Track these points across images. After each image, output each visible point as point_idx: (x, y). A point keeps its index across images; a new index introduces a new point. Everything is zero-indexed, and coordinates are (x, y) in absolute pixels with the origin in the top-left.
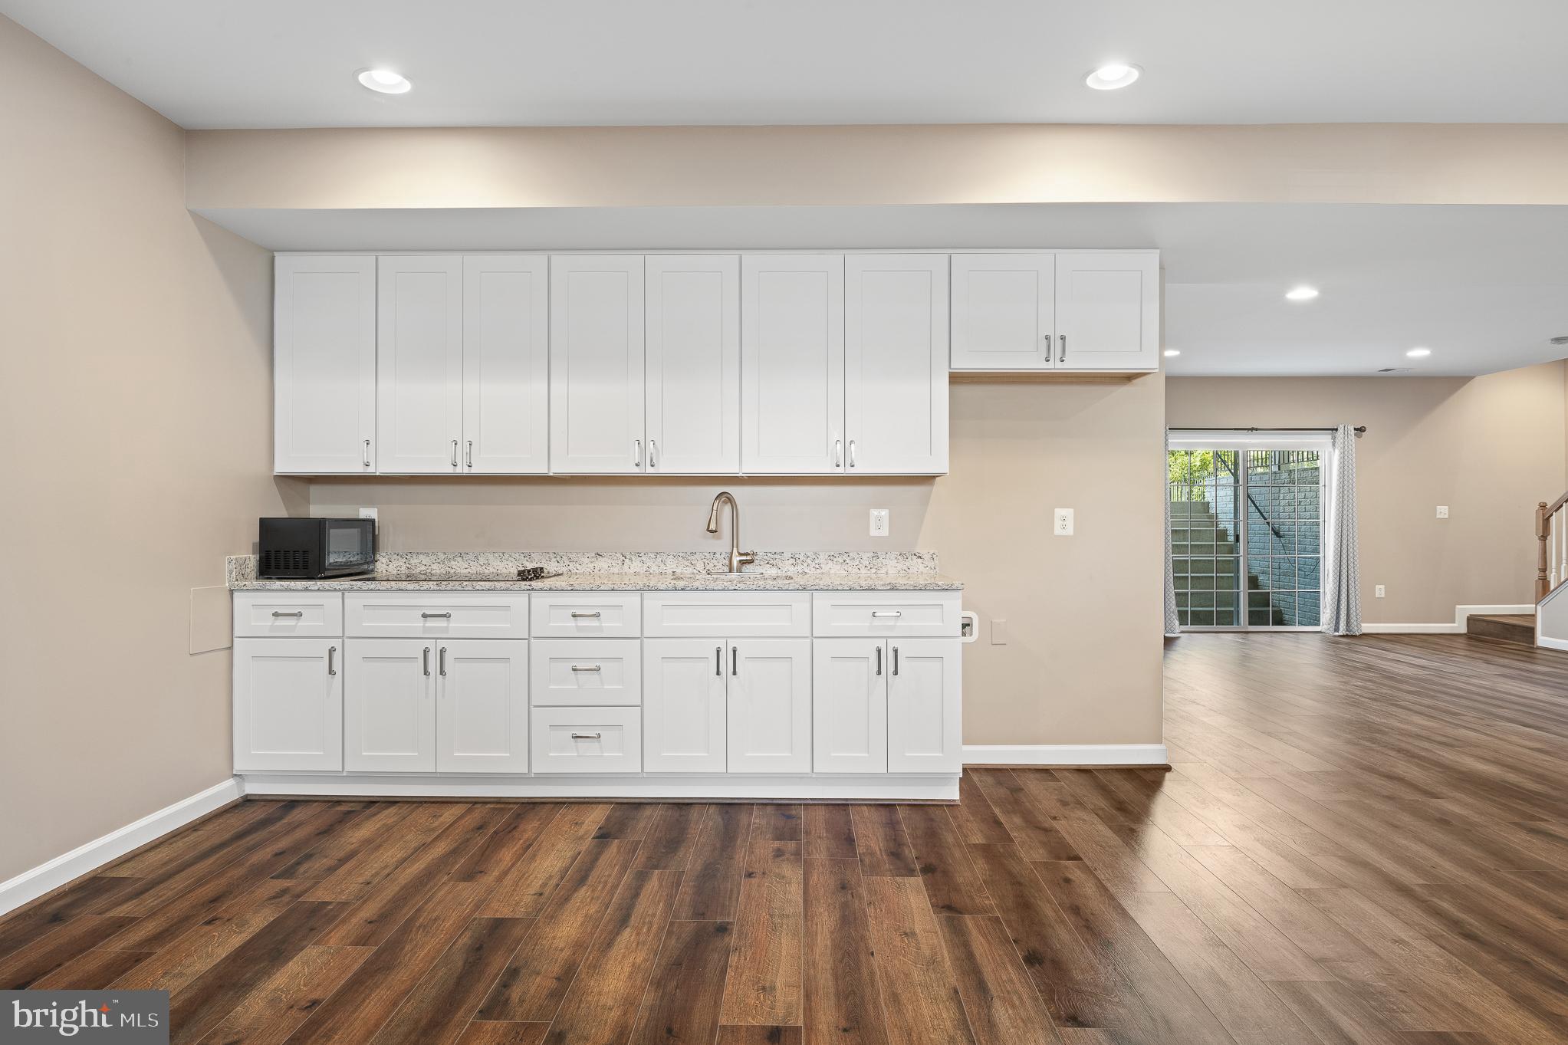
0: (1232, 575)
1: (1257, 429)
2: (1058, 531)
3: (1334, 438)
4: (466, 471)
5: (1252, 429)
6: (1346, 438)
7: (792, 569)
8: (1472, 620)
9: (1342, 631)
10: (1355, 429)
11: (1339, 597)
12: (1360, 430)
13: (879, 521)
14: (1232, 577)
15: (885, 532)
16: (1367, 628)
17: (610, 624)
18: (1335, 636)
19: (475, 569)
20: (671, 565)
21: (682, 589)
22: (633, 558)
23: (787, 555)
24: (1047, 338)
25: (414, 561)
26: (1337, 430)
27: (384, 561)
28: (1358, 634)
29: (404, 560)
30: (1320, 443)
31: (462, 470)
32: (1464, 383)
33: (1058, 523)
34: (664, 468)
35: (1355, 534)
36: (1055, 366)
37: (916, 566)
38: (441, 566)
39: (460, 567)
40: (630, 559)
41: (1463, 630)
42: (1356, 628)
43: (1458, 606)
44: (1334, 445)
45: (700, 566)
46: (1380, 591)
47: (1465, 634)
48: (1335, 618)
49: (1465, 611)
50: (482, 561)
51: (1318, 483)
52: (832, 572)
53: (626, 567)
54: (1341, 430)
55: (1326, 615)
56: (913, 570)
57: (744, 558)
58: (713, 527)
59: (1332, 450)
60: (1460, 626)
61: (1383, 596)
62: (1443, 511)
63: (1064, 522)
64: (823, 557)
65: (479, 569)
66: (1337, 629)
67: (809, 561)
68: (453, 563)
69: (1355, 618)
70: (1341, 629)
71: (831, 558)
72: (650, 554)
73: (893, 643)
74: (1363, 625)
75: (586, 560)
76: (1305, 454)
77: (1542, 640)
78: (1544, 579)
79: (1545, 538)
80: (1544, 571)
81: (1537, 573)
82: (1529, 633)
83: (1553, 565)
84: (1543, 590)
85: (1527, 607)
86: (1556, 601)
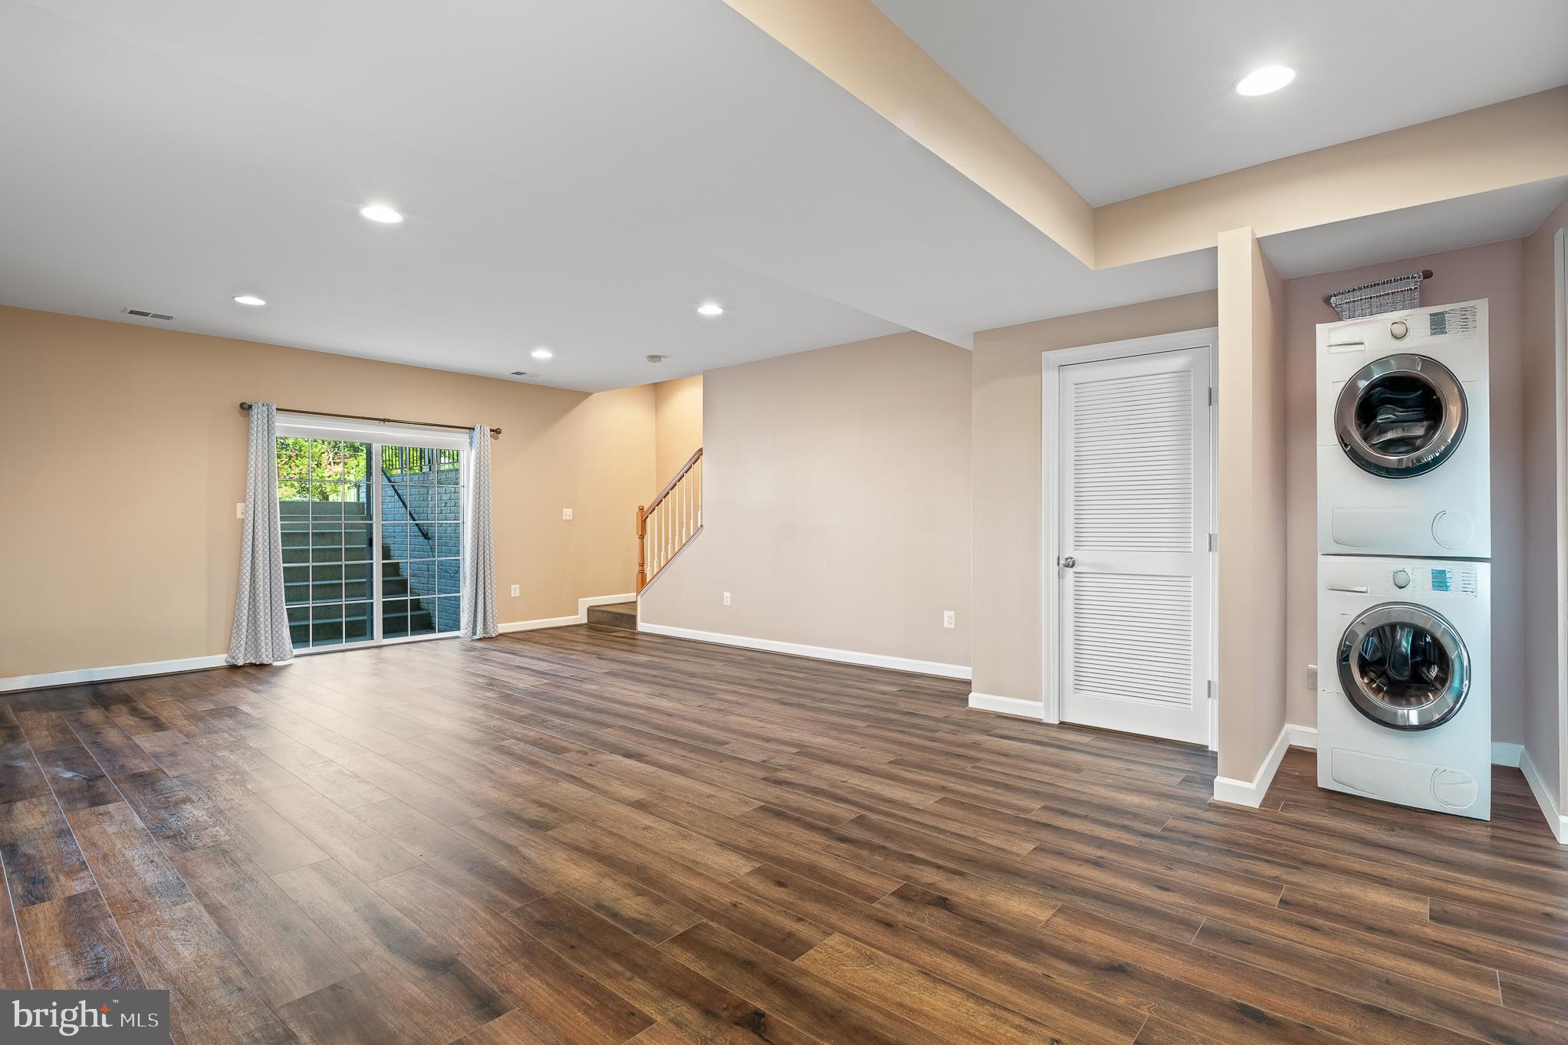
0: (365, 580)
1: (389, 421)
3: (471, 438)
5: (384, 420)
6: (482, 438)
8: (591, 610)
9: (479, 634)
10: (491, 430)
11: (476, 600)
12: (496, 432)
14: (364, 583)
16: (504, 628)
18: (473, 640)
26: (473, 429)
28: (494, 635)
30: (457, 440)
35: (491, 535)
41: (585, 620)
42: (492, 630)
43: (580, 600)
44: (471, 445)
46: (515, 590)
47: (586, 624)
48: (472, 621)
49: (585, 603)
51: (457, 484)
54: (477, 430)
55: (465, 618)
59: (469, 450)
60: (582, 618)
61: (518, 595)
62: (568, 513)
66: (474, 633)
69: (491, 620)
70: (478, 632)
74: (499, 625)
77: (642, 626)
78: (642, 573)
79: (642, 537)
80: (642, 565)
81: (637, 568)
82: (632, 620)
83: (648, 559)
84: (642, 581)
85: (630, 596)
86: (651, 591)
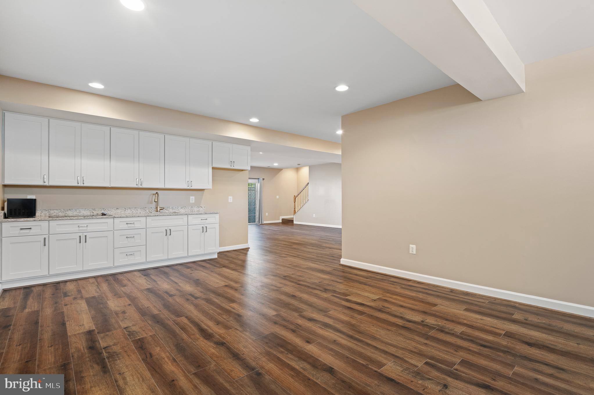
2: (229, 201)
3: (259, 181)
4: (82, 185)
6: (261, 181)
7: (172, 211)
8: (283, 219)
10: (262, 179)
11: (259, 216)
12: (264, 179)
13: (192, 199)
15: (194, 202)
16: (265, 222)
17: (137, 225)
19: (75, 213)
20: (139, 211)
21: (157, 216)
22: (128, 209)
23: (171, 207)
24: (231, 162)
25: (52, 212)
27: (39, 212)
28: (263, 224)
29: (48, 212)
30: (256, 182)
31: (81, 184)
32: (281, 170)
33: (229, 199)
34: (144, 186)
36: (232, 167)
37: (201, 209)
38: (62, 213)
39: (70, 213)
40: (127, 209)
42: (263, 222)
43: (280, 217)
45: (147, 211)
46: (267, 214)
48: (259, 220)
49: (282, 217)
50: (78, 211)
51: (255, 191)
52: (182, 211)
53: (126, 212)
54: (260, 179)
55: (257, 220)
56: (200, 210)
57: (161, 208)
58: (156, 201)
59: (258, 183)
60: (281, 221)
62: (278, 197)
63: (230, 199)
64: (180, 208)
65: (77, 214)
66: (259, 223)
67: (176, 209)
68: (67, 212)
69: (262, 220)
71: (182, 208)
72: (133, 208)
73: (206, 225)
75: (113, 210)
76: (253, 184)
77: (295, 222)
78: (295, 210)
79: (295, 202)
80: (295, 209)
81: (294, 209)
82: (292, 221)
83: (296, 207)
84: (295, 212)
85: (292, 216)
86: (297, 214)
